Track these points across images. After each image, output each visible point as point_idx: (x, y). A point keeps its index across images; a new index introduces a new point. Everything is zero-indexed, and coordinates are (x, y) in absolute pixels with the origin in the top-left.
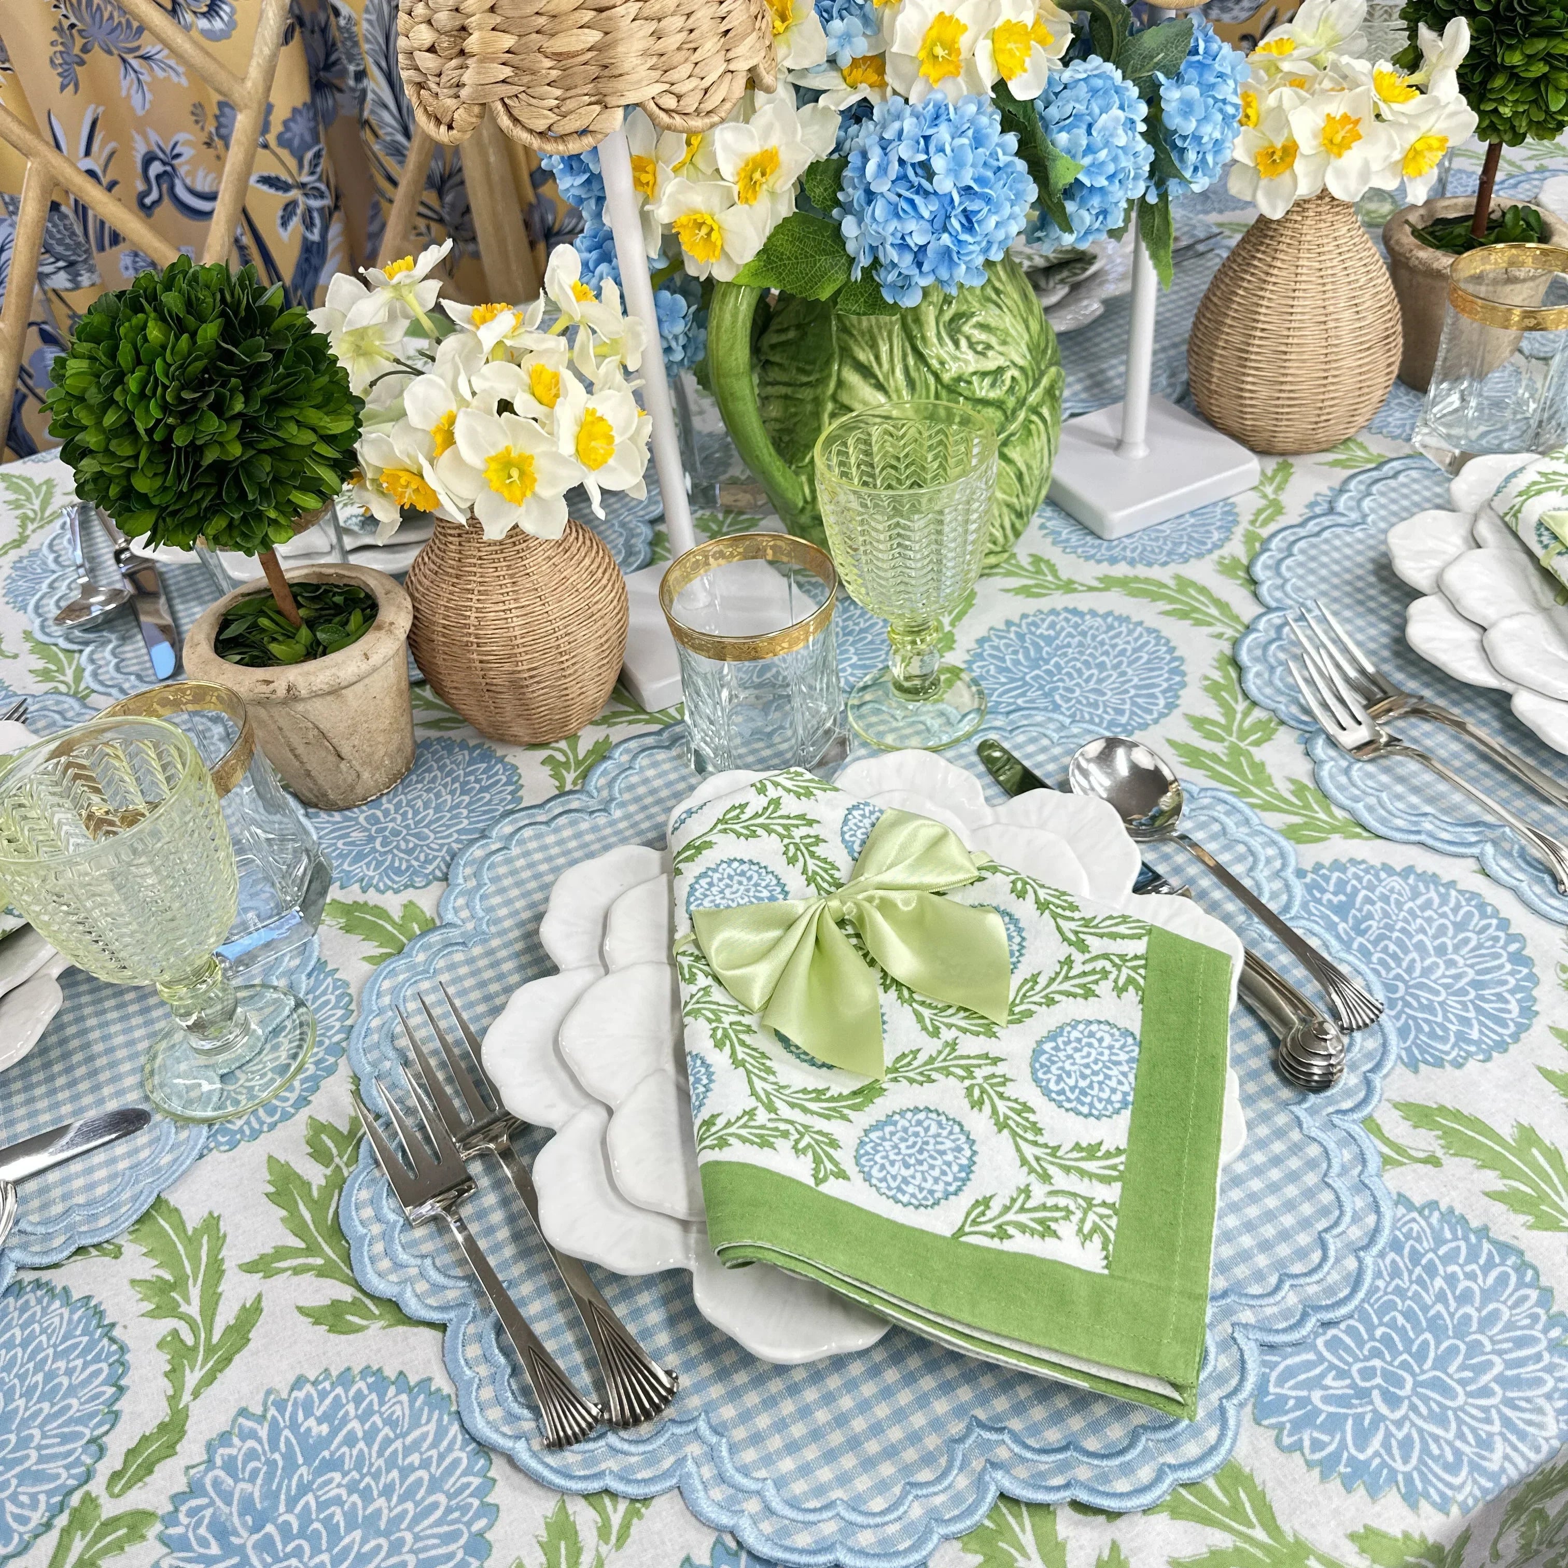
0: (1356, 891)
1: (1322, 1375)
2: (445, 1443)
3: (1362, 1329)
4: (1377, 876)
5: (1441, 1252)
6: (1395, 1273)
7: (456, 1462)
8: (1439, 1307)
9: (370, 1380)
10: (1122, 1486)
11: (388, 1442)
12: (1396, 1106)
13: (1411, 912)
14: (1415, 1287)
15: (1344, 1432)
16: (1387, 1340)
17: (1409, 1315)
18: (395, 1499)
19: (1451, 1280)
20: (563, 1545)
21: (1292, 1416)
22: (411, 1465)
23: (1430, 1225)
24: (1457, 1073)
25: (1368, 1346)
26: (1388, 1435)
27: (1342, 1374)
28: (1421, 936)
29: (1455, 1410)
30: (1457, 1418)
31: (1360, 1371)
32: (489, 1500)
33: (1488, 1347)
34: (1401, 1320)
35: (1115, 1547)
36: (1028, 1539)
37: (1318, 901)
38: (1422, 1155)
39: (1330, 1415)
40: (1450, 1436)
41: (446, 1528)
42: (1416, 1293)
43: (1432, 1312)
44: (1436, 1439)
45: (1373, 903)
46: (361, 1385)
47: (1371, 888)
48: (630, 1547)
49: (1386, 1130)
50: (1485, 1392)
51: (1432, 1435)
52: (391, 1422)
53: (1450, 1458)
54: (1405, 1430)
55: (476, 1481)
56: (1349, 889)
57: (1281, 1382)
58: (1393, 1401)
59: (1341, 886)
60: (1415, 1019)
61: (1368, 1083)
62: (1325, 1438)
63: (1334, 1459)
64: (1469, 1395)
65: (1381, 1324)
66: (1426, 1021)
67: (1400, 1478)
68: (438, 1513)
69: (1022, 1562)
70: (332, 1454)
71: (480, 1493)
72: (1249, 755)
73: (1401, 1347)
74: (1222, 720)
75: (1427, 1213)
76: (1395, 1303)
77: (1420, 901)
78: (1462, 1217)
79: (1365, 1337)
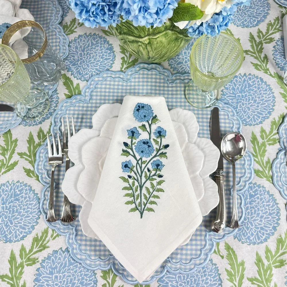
7: (36, 211)
11: (27, 201)
18: (25, 211)
20: (45, 234)
22: (29, 207)
32: (38, 221)
41: (30, 221)
48: (54, 241)
52: (29, 198)
55: (37, 216)
68: (30, 218)
69: (108, 280)
70: (19, 198)
71: (37, 219)
72: (265, 147)
73: (189, 284)
74: (268, 133)
75: (213, 265)
76: (195, 277)
77: (268, 204)
78: (218, 270)
79: (185, 279)
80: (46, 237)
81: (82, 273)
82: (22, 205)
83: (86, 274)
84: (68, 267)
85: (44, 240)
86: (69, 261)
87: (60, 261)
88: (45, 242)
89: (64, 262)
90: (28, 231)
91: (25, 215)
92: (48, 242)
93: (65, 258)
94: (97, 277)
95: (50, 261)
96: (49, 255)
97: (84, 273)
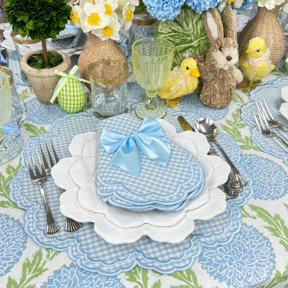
0: (253, 161)
1: (216, 256)
2: (18, 233)
3: (228, 248)
4: (259, 159)
5: (251, 236)
6: (239, 238)
7: (20, 236)
8: (247, 247)
9: (6, 217)
10: (164, 268)
11: (6, 229)
12: (249, 205)
13: (265, 167)
14: (242, 242)
15: (218, 268)
16: (233, 252)
17: (239, 247)
18: (4, 241)
19: (251, 242)
20: (38, 257)
21: (207, 262)
22: (10, 234)
23: (250, 231)
24: (265, 201)
25: (228, 252)
26: (228, 270)
27: (220, 256)
28: (265, 173)
29: (244, 268)
30: (244, 270)
31: (225, 257)
32: (25, 245)
33: (256, 257)
34: (237, 248)
35: (159, 281)
36: (140, 276)
37: (244, 162)
38: (252, 216)
39: (215, 264)
40: (241, 273)
41: (13, 249)
42: (243, 243)
43: (245, 248)
44: (238, 273)
45: (256, 164)
46: (4, 217)
47: (257, 161)
48: (53, 260)
49: (245, 210)
50: (252, 266)
51: (237, 272)
52: (8, 225)
53: (240, 277)
54: (232, 270)
55: (23, 241)
56: (252, 160)
57: (206, 255)
58: (230, 264)
59: (250, 160)
60: (259, 189)
61: (244, 199)
62: (213, 268)
63: (214, 272)
64: (248, 266)
65: (233, 248)
66: (261, 190)
67: (227, 279)
68: (13, 245)
69: (138, 280)
71: (23, 243)
72: (237, 130)
73: (235, 254)
74: (234, 122)
75: (250, 228)
76: (237, 245)
77: (267, 165)
78: (258, 230)
79: (228, 250)
80: (40, 259)
81: (100, 284)
83: (106, 284)
84: (79, 283)
85: (39, 263)
86: (79, 276)
87: (66, 280)
88: (40, 266)
89: (72, 279)
90: (14, 260)
91: (6, 244)
92: (44, 264)
93: (72, 274)
94: (123, 282)
95: (53, 284)
96: (49, 278)
97: (103, 283)
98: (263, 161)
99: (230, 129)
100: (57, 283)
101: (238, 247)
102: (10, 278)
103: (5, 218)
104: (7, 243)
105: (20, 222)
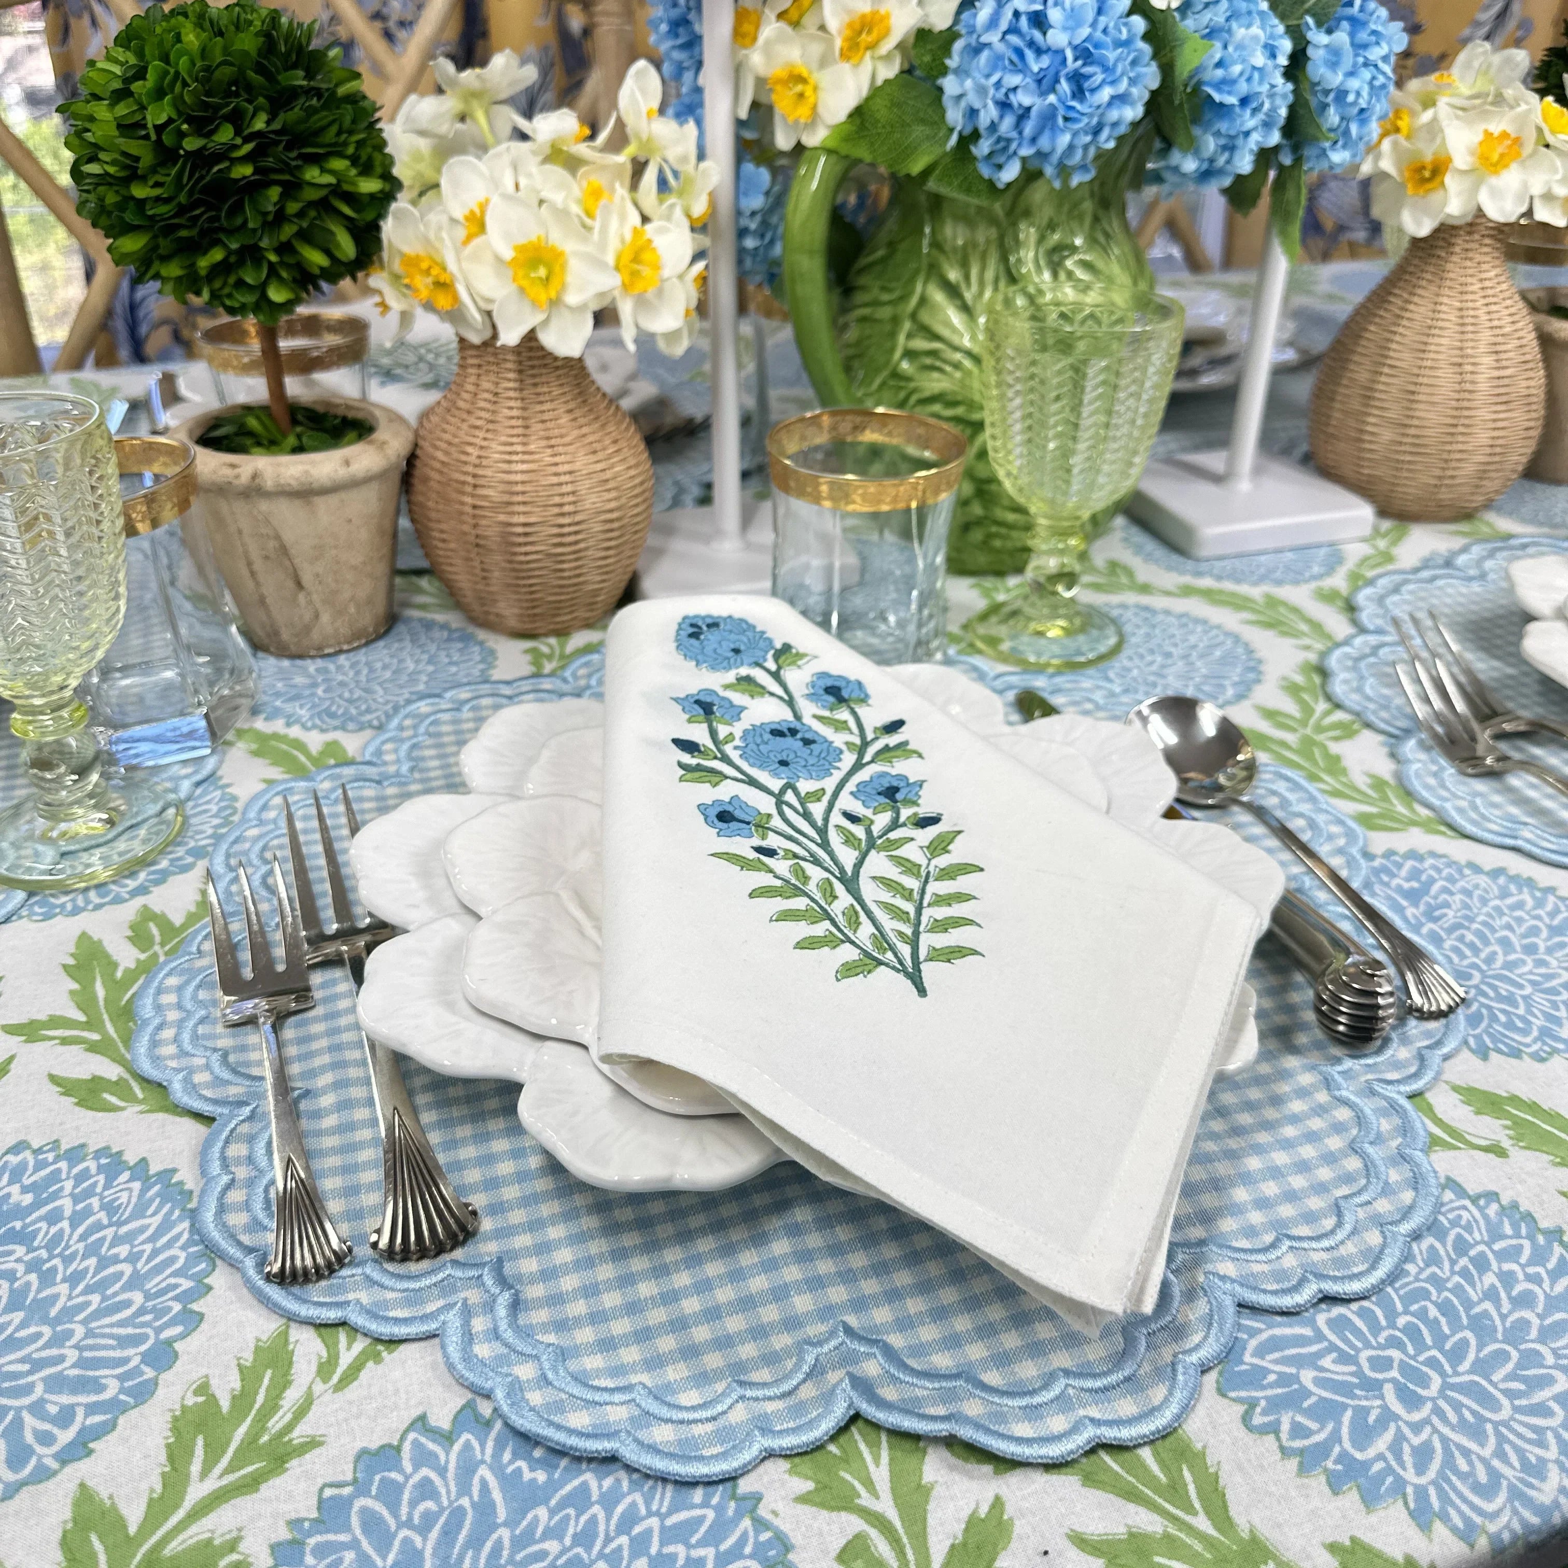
0: (1432, 881)
1: (1319, 1355)
2: (164, 1240)
3: (1379, 1313)
4: (1460, 871)
5: (1496, 1247)
6: (1433, 1259)
7: (173, 1260)
8: (1487, 1305)
9: (103, 1161)
10: (1023, 1429)
11: (98, 1226)
12: (1456, 1089)
13: (1498, 909)
14: (1457, 1279)
15: (1339, 1423)
16: (1412, 1332)
17: (1445, 1308)
18: (81, 1287)
19: (1507, 1279)
20: (269, 1373)
21: (1269, 1392)
22: (116, 1256)
23: (1486, 1217)
24: (1537, 1065)
25: (1385, 1334)
26: (1400, 1438)
27: (1344, 1358)
28: (1506, 933)
29: (1496, 1424)
30: (1498, 1434)
31: (1370, 1359)
32: (195, 1307)
33: (1550, 1360)
34: (1433, 1312)
35: (998, 1503)
36: (881, 1473)
37: (1387, 885)
38: (1483, 1143)
39: (1322, 1399)
40: (1487, 1452)
41: (130, 1331)
42: (1458, 1286)
43: (1477, 1310)
44: (1466, 1453)
45: (1452, 894)
46: (92, 1165)
47: (1451, 879)
48: (353, 1391)
49: (1440, 1112)
50: (1542, 1410)
51: (1459, 1447)
52: (110, 1208)
53: (1482, 1477)
54: (1424, 1436)
55: (186, 1284)
56: (1424, 877)
57: (1260, 1352)
58: (1411, 1401)
59: (1415, 874)
60: (1489, 1008)
61: (1421, 1058)
62: (1314, 1426)
63: (1323, 1450)
64: (1516, 1409)
65: (1406, 1312)
66: (1503, 1011)
67: (1410, 1490)
68: (128, 1312)
69: (865, 1499)
70: (25, 1227)
71: (186, 1297)
72: (1324, 748)
73: (1429, 1341)
74: (1298, 715)
75: (1482, 1202)
76: (1428, 1293)
77: (1510, 901)
78: (1529, 1215)
79: (1384, 1323)
80: (283, 1383)
81: (637, 1530)
82: (56, 1261)
83: (675, 1526)
84: (510, 1523)
85: (272, 1406)
86: (510, 1482)
87: (430, 1505)
88: (276, 1423)
89: (465, 1502)
90: (122, 1390)
91: (86, 1304)
92: (301, 1412)
93: (467, 1468)
94: (775, 1513)
95: (347, 1528)
96: (328, 1492)
97: (654, 1522)
98: (1483, 880)
99: (1283, 744)
100: (371, 1522)
101: (1435, 1304)
102: (85, 1494)
103: (100, 1169)
104: (95, 1299)
105: (181, 1183)
